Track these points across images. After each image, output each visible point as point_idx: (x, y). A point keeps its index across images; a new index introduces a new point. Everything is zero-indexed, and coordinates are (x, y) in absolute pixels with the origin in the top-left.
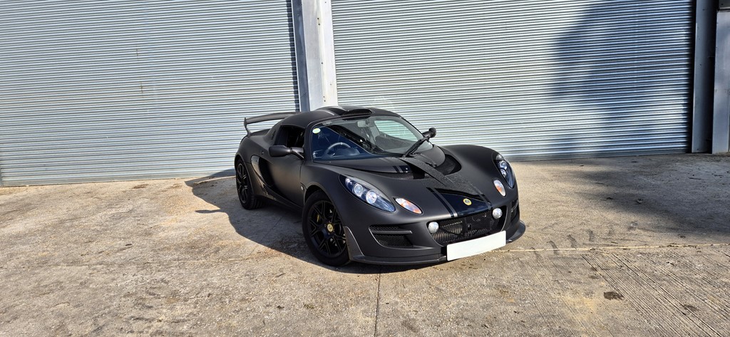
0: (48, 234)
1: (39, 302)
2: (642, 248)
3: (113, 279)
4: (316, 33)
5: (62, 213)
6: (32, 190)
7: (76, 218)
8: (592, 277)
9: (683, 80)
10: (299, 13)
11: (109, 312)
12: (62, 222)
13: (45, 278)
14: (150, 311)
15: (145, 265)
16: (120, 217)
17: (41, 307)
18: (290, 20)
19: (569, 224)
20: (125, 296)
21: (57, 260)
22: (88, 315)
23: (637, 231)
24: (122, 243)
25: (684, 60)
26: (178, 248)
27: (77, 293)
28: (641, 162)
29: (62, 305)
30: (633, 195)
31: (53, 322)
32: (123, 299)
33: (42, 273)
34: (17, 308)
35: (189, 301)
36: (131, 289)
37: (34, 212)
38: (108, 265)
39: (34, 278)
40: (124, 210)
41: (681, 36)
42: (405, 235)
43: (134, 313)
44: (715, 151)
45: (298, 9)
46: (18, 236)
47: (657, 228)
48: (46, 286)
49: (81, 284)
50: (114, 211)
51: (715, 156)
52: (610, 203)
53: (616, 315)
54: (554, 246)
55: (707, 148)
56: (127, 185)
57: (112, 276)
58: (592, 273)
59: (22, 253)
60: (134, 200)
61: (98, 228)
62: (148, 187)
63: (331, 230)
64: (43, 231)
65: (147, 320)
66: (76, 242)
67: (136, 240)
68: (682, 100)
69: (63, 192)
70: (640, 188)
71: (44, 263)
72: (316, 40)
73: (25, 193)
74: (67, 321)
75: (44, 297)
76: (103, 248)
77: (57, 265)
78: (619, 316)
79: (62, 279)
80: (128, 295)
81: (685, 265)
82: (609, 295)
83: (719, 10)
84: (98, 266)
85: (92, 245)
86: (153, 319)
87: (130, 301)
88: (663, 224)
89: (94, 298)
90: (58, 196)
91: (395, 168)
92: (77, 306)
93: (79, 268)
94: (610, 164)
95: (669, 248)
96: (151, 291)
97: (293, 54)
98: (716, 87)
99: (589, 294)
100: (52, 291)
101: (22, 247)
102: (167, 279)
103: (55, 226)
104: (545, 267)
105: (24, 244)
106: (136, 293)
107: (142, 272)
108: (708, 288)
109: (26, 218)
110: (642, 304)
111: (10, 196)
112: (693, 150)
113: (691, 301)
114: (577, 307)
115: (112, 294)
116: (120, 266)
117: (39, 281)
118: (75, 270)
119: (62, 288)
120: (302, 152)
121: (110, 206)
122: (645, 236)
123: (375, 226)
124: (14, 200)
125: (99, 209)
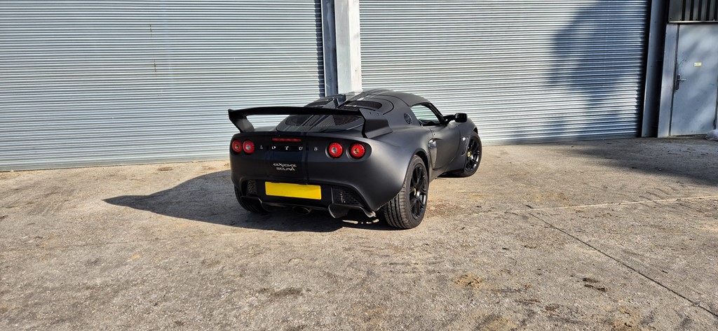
9: (636, 79)
41: (638, 41)
44: (659, 136)
54: (648, 199)
55: (654, 132)
83: (668, 23)
97: (320, 40)
112: (642, 135)
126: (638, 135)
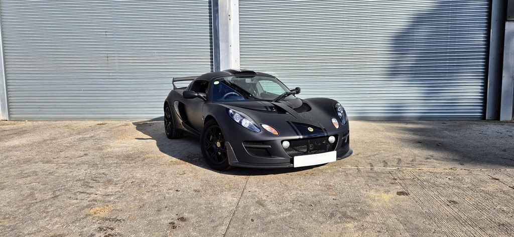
0: (34, 147)
1: (20, 181)
2: (431, 170)
3: (71, 172)
4: (227, 25)
5: (46, 135)
6: (29, 123)
7: (55, 139)
8: (392, 183)
9: (481, 69)
10: (217, 11)
11: (64, 189)
12: (45, 141)
13: (27, 169)
14: (91, 189)
15: (94, 165)
16: (84, 139)
17: (20, 184)
18: (210, 16)
19: (387, 155)
20: (76, 181)
21: (37, 160)
22: (50, 189)
23: (432, 160)
24: (82, 153)
25: (482, 55)
26: (118, 157)
27: (46, 178)
28: (449, 123)
29: (35, 184)
30: (436, 141)
31: (26, 192)
32: (75, 182)
33: (25, 167)
34: (5, 184)
35: (118, 185)
36: (81, 177)
37: (28, 135)
38: (69, 164)
39: (19, 169)
40: (88, 136)
41: (480, 38)
42: (266, 149)
43: (81, 190)
44: (502, 119)
45: (216, 9)
46: (14, 147)
47: (446, 159)
48: (26, 173)
49: (50, 173)
50: (81, 136)
51: (502, 122)
52: (419, 145)
53: (401, 203)
54: (372, 166)
55: (497, 117)
56: (93, 123)
57: (71, 170)
58: (393, 181)
59: (15, 156)
60: (95, 131)
61: (68, 145)
62: (107, 125)
63: (219, 146)
64: (32, 145)
65: (88, 193)
66: (51, 152)
67: (91, 152)
68: (480, 82)
69: (50, 125)
70: (443, 137)
71: (28, 161)
72: (227, 30)
73: (24, 124)
74: (35, 192)
75: (24, 179)
76: (68, 155)
77: (36, 163)
78: (403, 204)
79: (38, 170)
80: (79, 180)
81: (458, 179)
82: (399, 193)
83: (507, 20)
84: (63, 165)
85: (61, 153)
86: (92, 193)
87: (79, 184)
88: (451, 157)
89: (57, 181)
90: (46, 127)
91: (266, 107)
92: (44, 185)
93: (50, 165)
94: (427, 124)
95: (450, 170)
96: (95, 179)
97: (211, 39)
98: (504, 74)
99: (387, 192)
100: (30, 176)
101: (15, 153)
102: (107, 173)
103: (39, 143)
104: (362, 176)
105: (17, 151)
106: (84, 179)
107: (91, 169)
108: (470, 193)
109: (21, 137)
110: (421, 199)
111: (14, 126)
112: (487, 118)
113: (456, 199)
114: (376, 198)
115: (68, 179)
116: (77, 165)
117: (22, 171)
118: (47, 166)
119: (36, 175)
120: (206, 96)
121: (79, 133)
122: (436, 163)
123: (247, 142)
124: (16, 128)
125: (71, 135)
126: (483, 118)
